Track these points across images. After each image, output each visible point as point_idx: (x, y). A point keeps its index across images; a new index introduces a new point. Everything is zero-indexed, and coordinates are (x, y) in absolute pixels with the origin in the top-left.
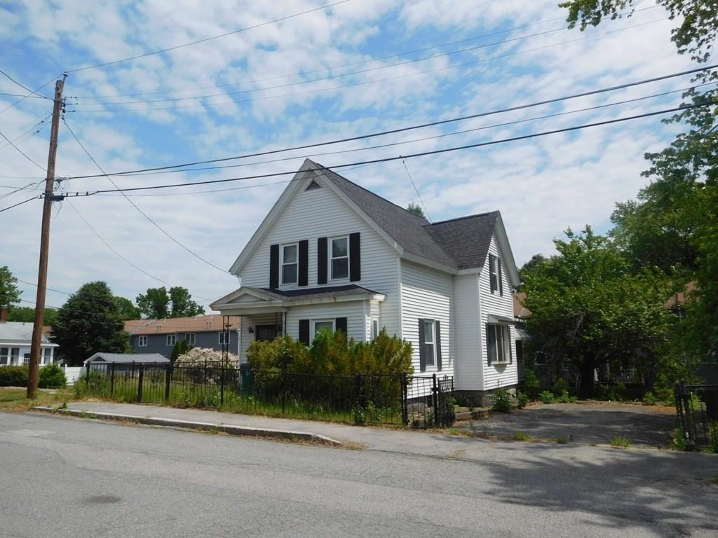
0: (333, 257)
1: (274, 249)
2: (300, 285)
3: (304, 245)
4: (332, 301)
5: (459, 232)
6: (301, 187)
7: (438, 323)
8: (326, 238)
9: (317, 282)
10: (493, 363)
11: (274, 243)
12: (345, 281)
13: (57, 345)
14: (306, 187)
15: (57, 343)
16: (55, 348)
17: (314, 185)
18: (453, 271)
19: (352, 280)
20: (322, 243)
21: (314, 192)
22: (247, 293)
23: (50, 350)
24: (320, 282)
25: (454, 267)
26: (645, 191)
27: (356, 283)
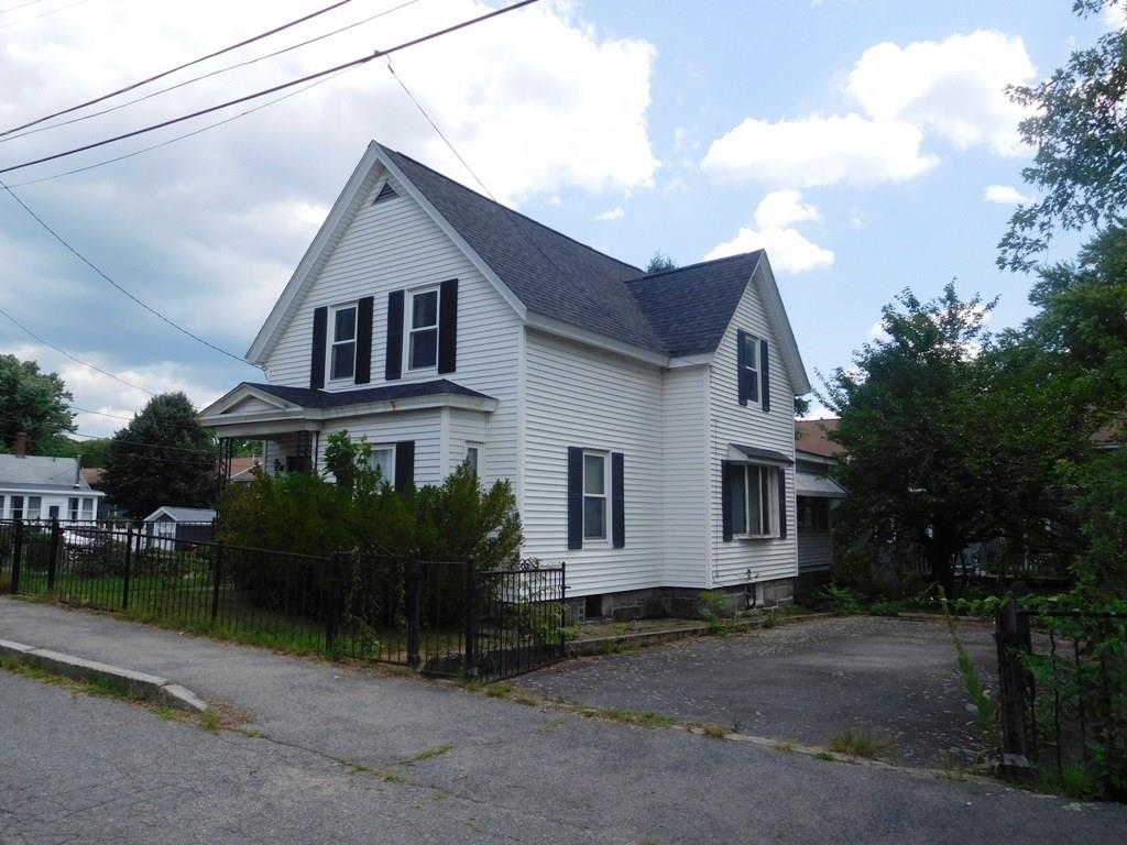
0: (414, 327)
1: (321, 315)
2: (357, 382)
3: (366, 304)
4: (391, 409)
5: (687, 290)
6: (366, 197)
7: (618, 460)
8: (403, 291)
9: (384, 375)
10: (735, 537)
11: (320, 304)
12: (430, 374)
13: (103, 494)
14: (373, 198)
15: (101, 490)
16: (100, 497)
17: (387, 193)
18: (661, 361)
19: (441, 371)
20: (396, 299)
21: (389, 205)
22: (254, 395)
23: (91, 501)
24: (388, 378)
25: (662, 353)
26: (1092, 248)
27: (448, 377)
